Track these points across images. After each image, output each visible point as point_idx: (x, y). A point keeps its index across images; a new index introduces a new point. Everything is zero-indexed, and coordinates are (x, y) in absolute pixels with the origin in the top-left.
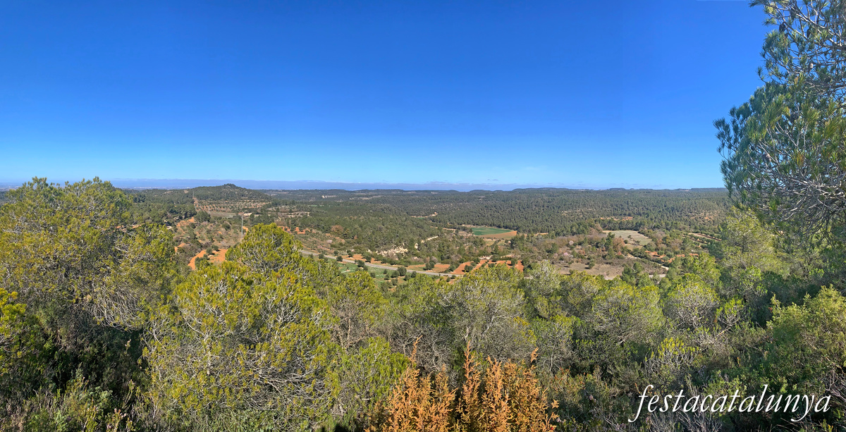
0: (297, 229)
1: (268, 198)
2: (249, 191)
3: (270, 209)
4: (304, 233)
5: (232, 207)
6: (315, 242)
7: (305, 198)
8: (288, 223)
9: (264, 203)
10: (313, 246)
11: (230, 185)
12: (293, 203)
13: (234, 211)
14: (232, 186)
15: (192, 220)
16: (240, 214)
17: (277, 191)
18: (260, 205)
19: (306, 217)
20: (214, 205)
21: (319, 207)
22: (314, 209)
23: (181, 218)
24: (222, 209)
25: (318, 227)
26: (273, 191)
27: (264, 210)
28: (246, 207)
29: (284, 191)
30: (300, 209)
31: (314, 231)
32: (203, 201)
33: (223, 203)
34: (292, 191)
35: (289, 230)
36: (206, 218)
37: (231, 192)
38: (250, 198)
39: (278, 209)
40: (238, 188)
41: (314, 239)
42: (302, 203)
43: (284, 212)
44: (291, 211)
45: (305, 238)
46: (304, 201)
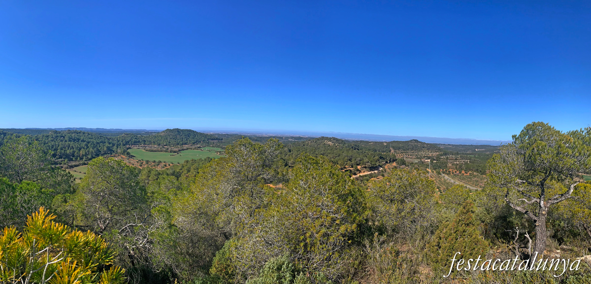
0: (463, 172)
1: (440, 150)
2: (428, 144)
3: (442, 157)
4: (468, 174)
5: (416, 155)
6: (477, 181)
7: (464, 151)
8: (456, 167)
9: (438, 153)
10: (476, 184)
11: (415, 140)
12: (458, 154)
13: (418, 158)
14: (416, 141)
15: (395, 164)
16: (423, 160)
17: (444, 145)
18: (435, 154)
19: (466, 163)
20: (404, 154)
21: (475, 157)
22: (473, 159)
23: (387, 162)
24: (410, 156)
25: (477, 170)
26: (442, 144)
27: (438, 158)
28: (426, 155)
29: (449, 145)
30: (462, 158)
31: (475, 173)
32: (397, 151)
33: (410, 152)
34: (455, 145)
35: (458, 172)
36: (403, 163)
37: (415, 145)
38: (428, 149)
39: (447, 157)
40: (420, 142)
41: (476, 179)
42: (463, 154)
43: (452, 160)
44: (456, 159)
45: (470, 178)
46: (463, 152)
